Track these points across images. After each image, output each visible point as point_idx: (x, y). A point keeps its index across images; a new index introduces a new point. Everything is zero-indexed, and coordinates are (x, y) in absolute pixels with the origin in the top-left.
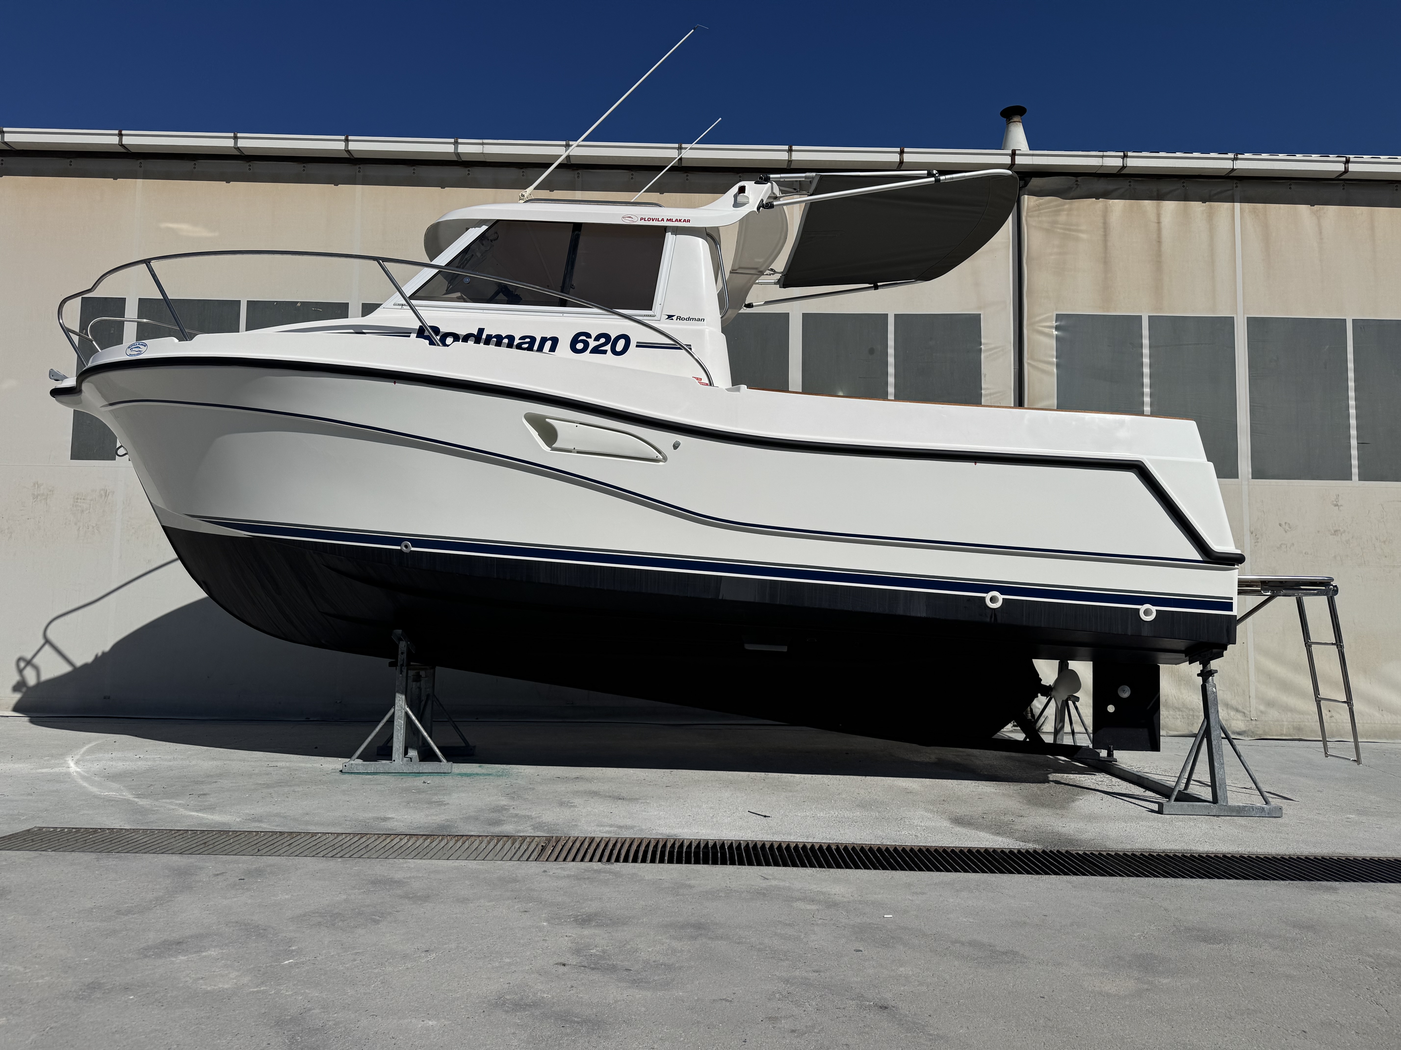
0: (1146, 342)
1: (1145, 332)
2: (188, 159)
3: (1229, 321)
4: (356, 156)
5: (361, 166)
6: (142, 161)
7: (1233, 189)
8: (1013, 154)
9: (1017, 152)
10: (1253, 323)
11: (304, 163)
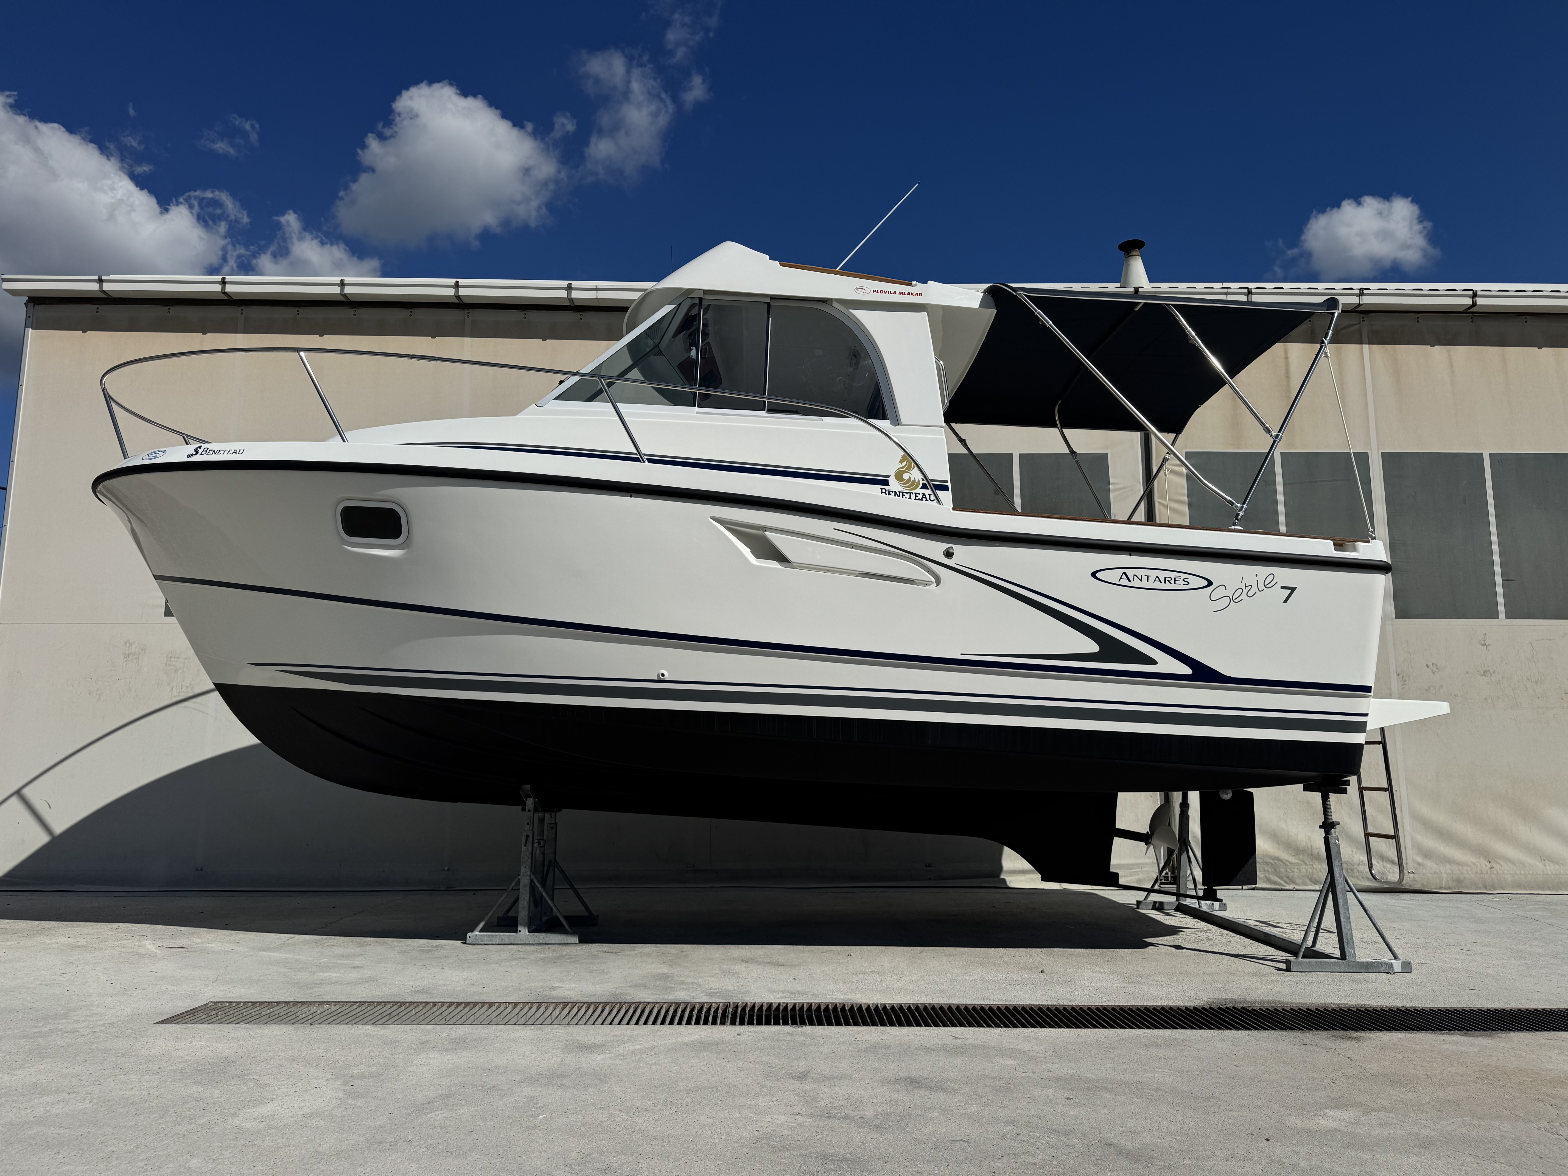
0: (1279, 479)
1: (1278, 469)
2: (291, 306)
3: (1363, 458)
4: (465, 301)
5: (470, 311)
6: (243, 308)
7: (1360, 323)
8: (1136, 292)
9: (1140, 290)
10: (1387, 458)
11: (410, 308)
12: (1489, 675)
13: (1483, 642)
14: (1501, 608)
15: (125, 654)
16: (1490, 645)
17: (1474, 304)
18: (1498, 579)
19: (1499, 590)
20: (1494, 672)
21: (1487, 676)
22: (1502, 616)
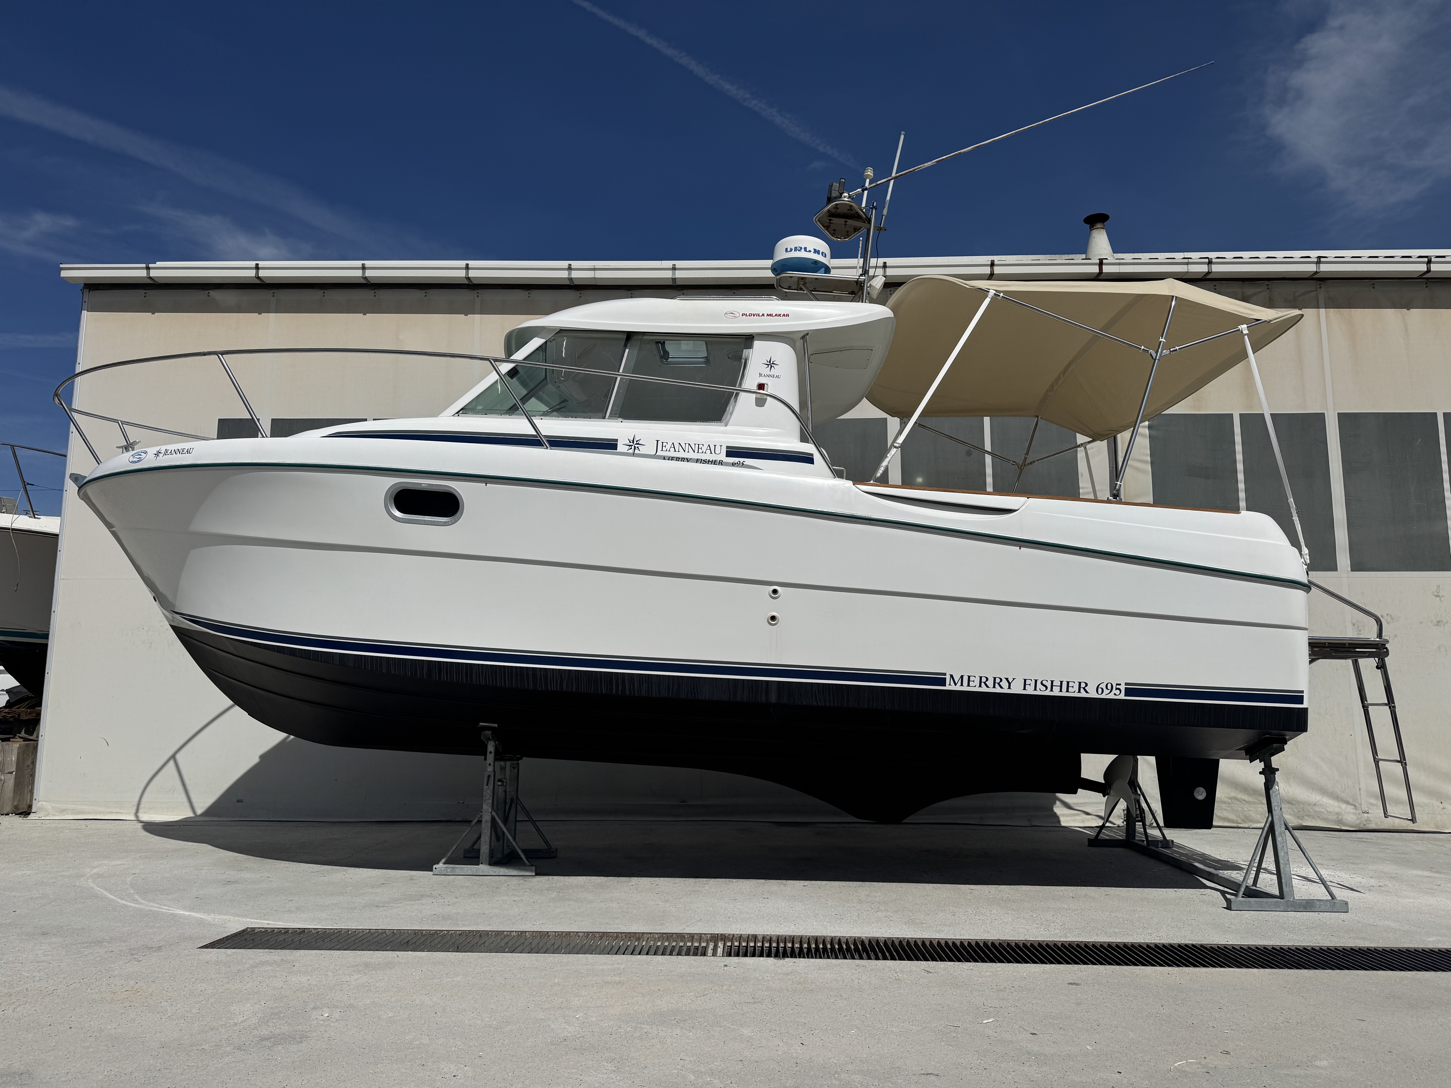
0: (1238, 439)
1: (1237, 430)
2: (317, 288)
3: (1320, 418)
4: (475, 282)
5: (479, 291)
6: (274, 291)
7: (1317, 290)
8: (1101, 263)
9: (1104, 261)
10: (1343, 418)
11: (425, 289)
12: (1443, 625)
13: (1436, 593)
16: (1443, 596)
17: (1429, 271)
20: (1447, 622)
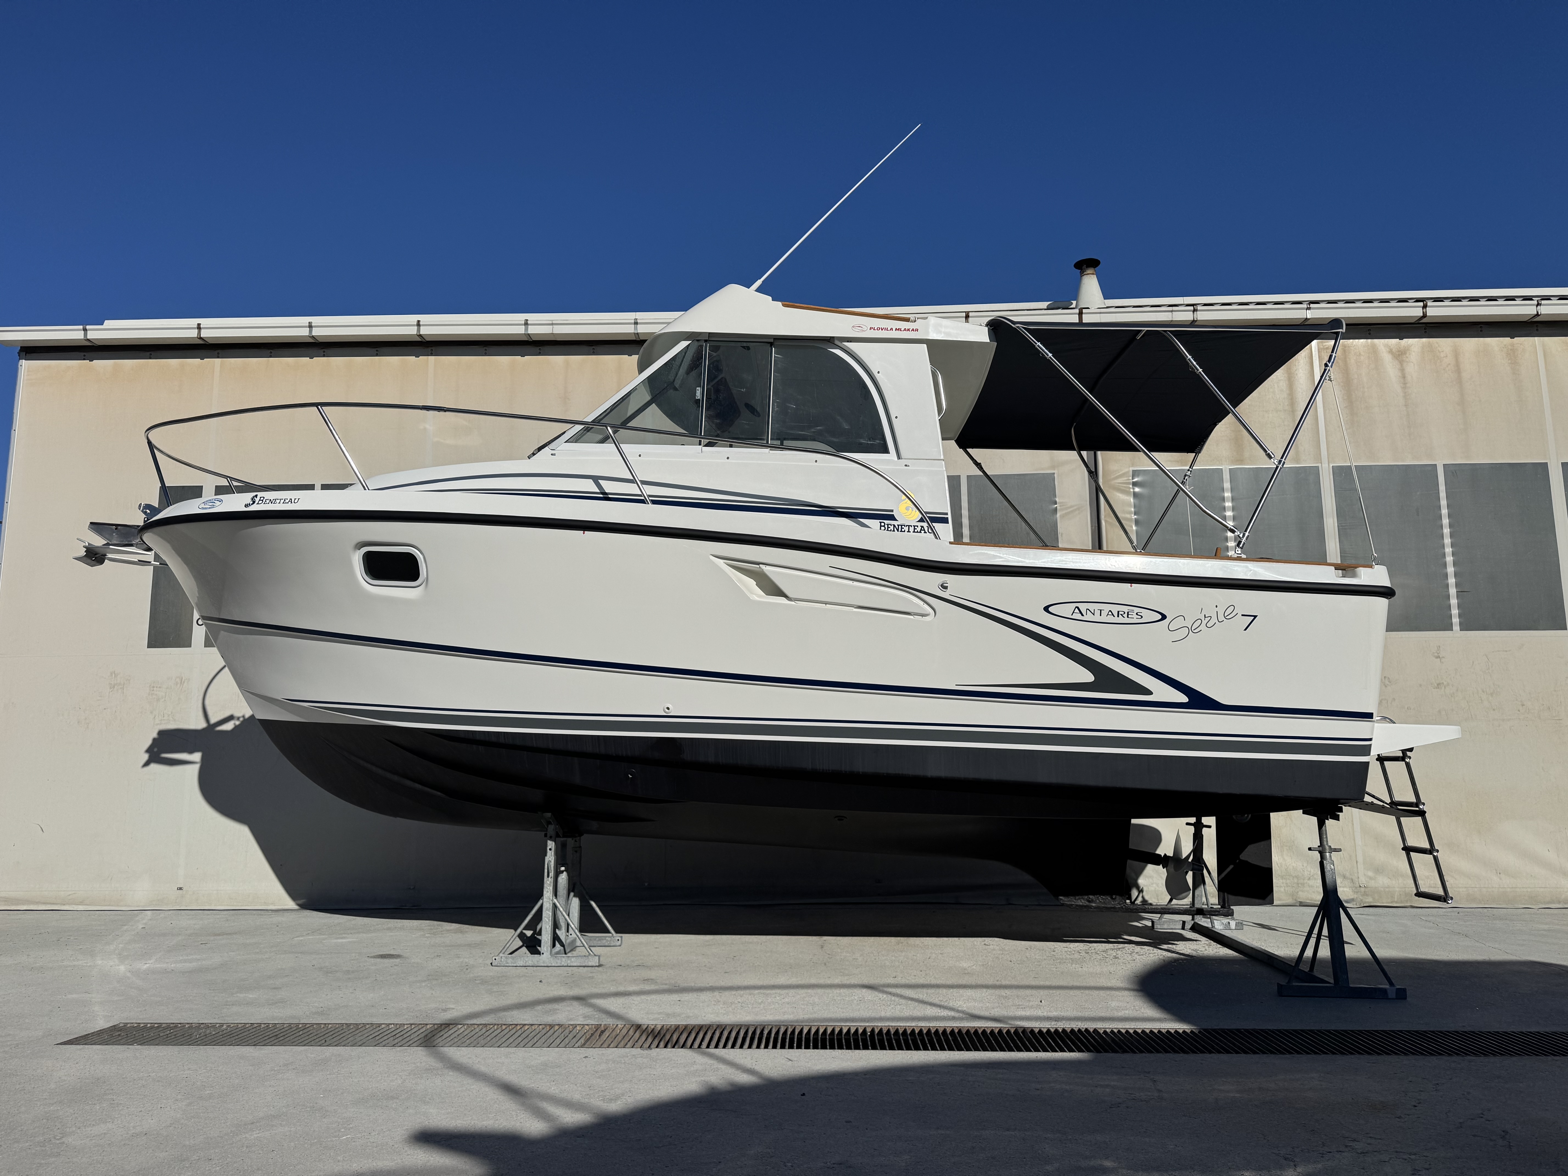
0: (1228, 494)
1: (1227, 485)
2: (264, 348)
3: (1314, 471)
4: (428, 339)
5: (433, 348)
6: (219, 351)
8: (1081, 314)
9: (1084, 311)
10: (1338, 472)
12: (1443, 688)
13: (1436, 654)
14: (1456, 620)
15: (110, 684)
16: (1444, 657)
17: (1425, 316)
18: (1453, 591)
19: (1454, 601)
20: (1448, 684)
21: (1441, 688)
22: (1456, 627)
